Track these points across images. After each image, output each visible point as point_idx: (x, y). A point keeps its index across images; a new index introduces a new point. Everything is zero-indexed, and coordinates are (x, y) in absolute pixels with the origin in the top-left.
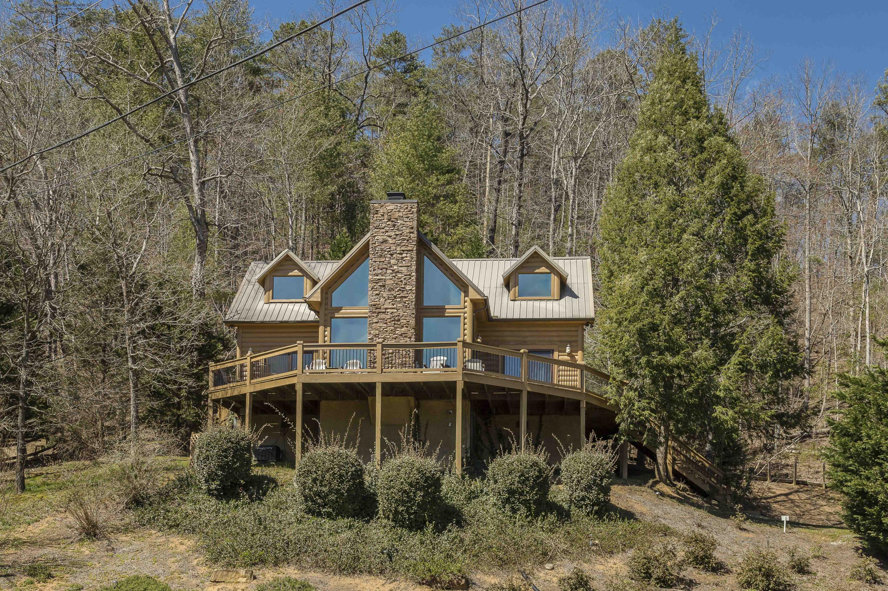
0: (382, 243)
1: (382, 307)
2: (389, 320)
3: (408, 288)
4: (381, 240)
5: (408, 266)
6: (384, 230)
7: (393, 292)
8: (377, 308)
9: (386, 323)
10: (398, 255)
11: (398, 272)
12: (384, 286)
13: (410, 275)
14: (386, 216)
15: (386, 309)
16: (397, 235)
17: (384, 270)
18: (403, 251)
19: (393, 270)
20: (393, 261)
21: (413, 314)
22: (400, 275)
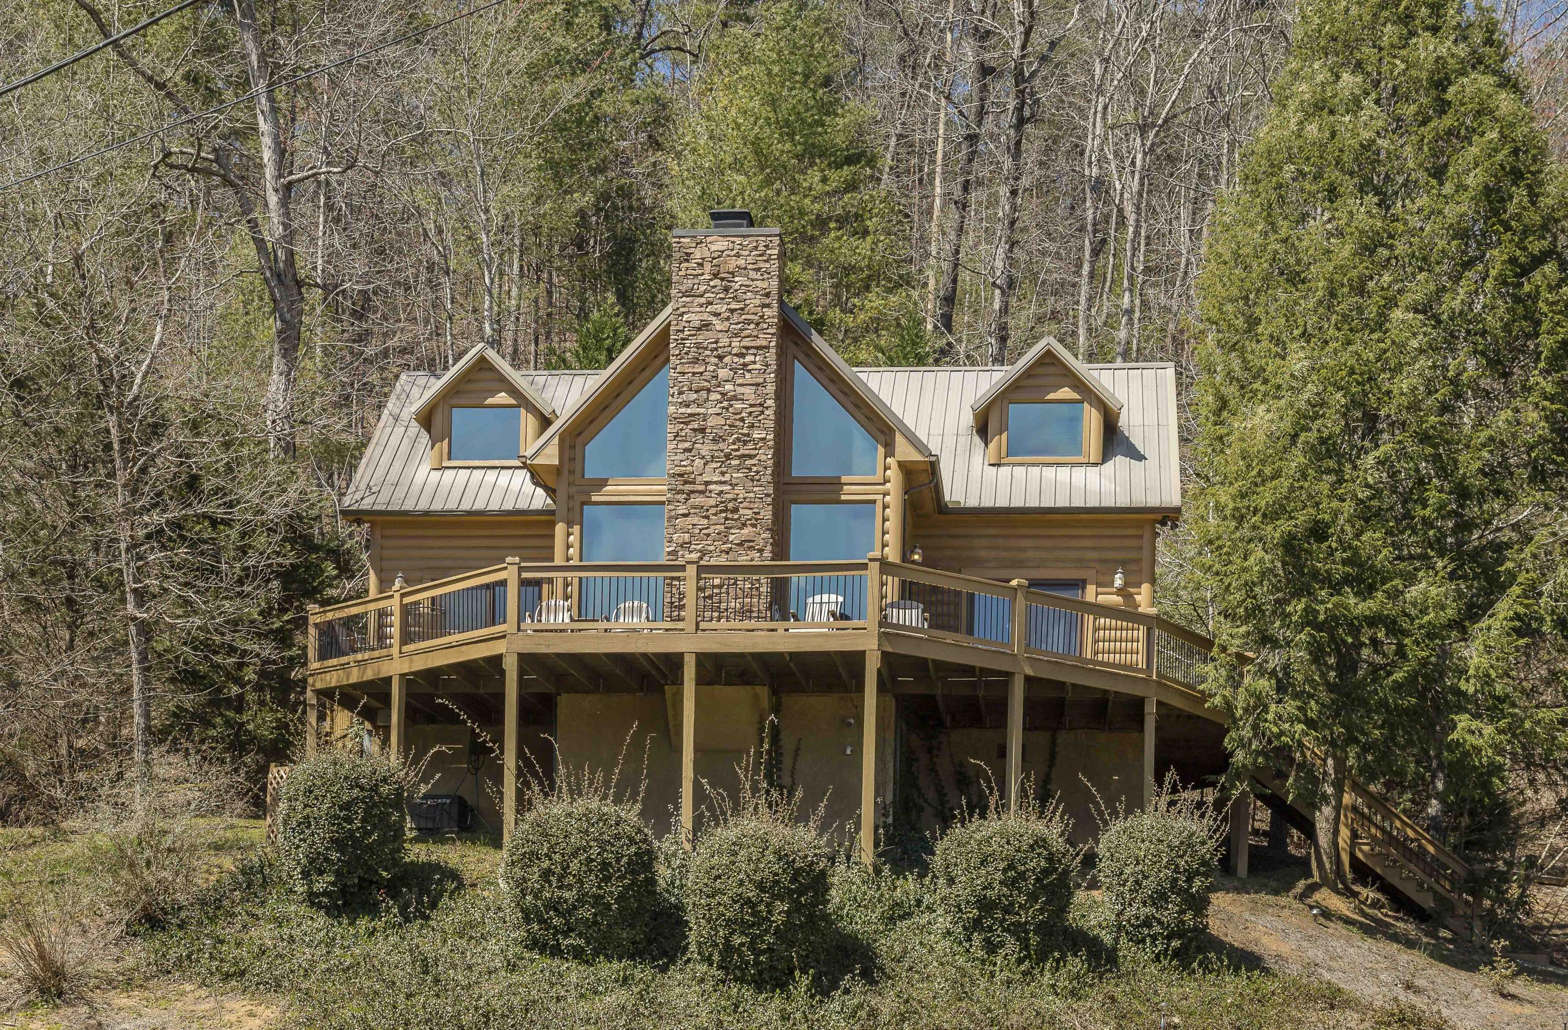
0: (699, 329)
1: (699, 479)
2: (713, 511)
3: (756, 435)
4: (697, 324)
5: (757, 385)
6: (703, 300)
7: (722, 445)
8: (686, 482)
9: (707, 517)
10: (736, 359)
11: (734, 398)
12: (702, 430)
13: (761, 405)
14: (708, 267)
15: (707, 483)
16: (732, 311)
17: (704, 394)
18: (747, 348)
19: (723, 394)
20: (723, 373)
21: (767, 495)
22: (738, 405)
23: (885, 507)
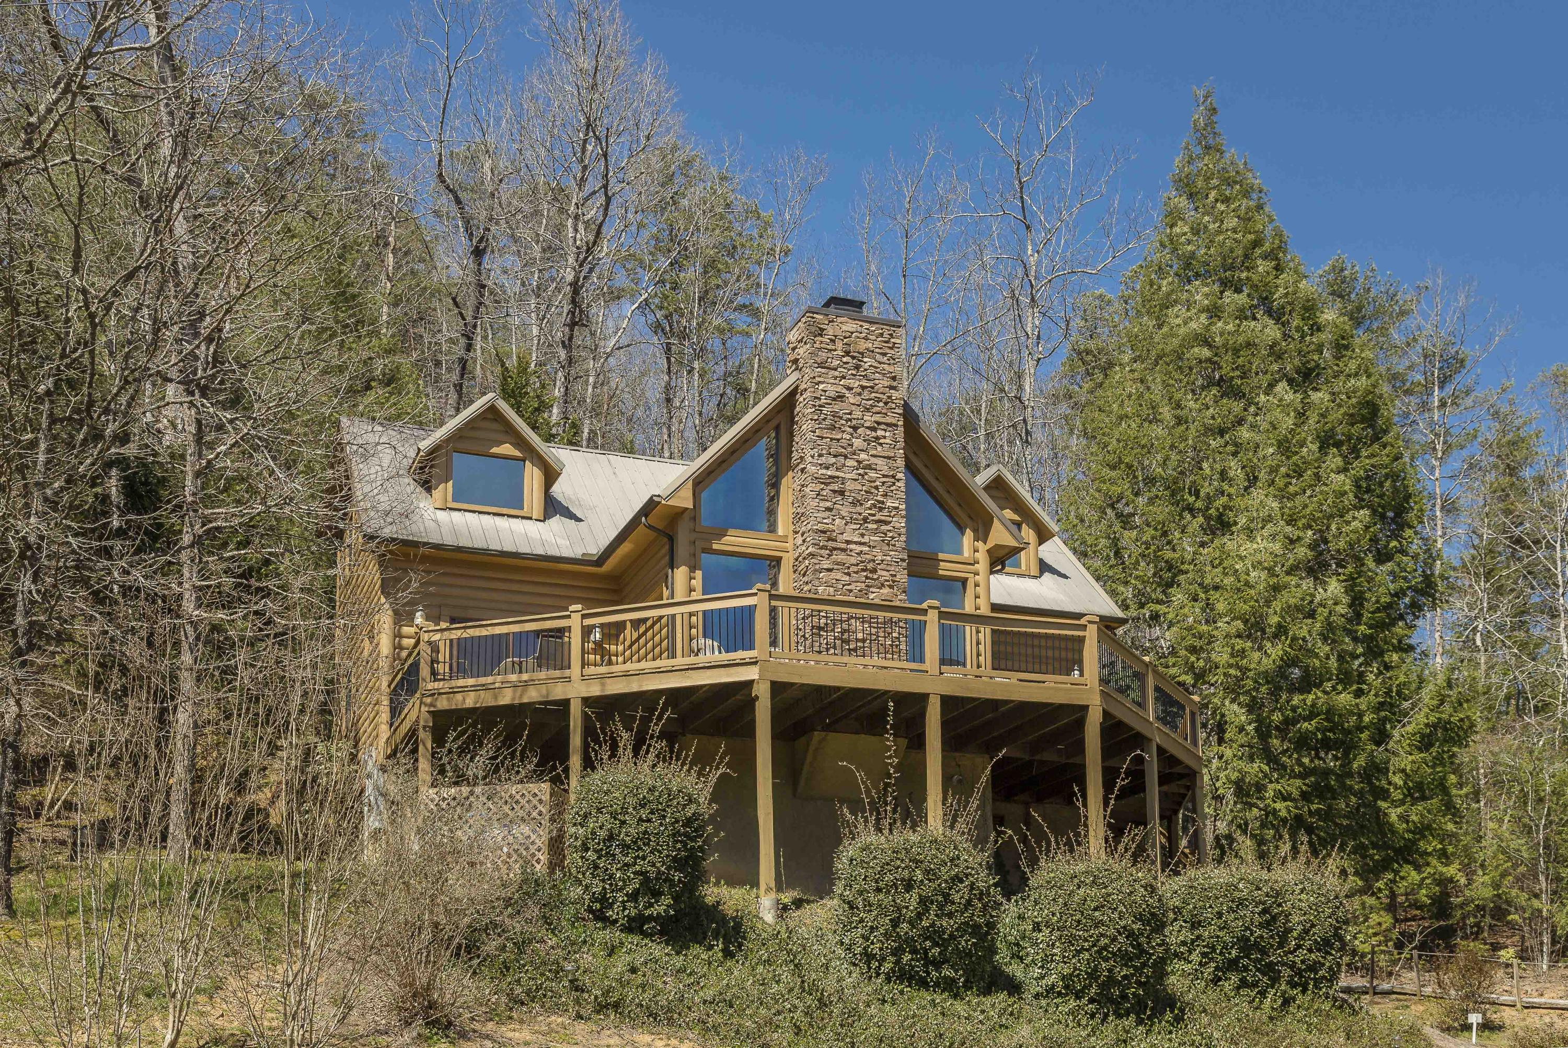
0: (834, 399)
1: (840, 537)
2: (855, 569)
3: (889, 503)
4: (832, 394)
5: (889, 458)
6: (836, 373)
7: (859, 509)
8: (829, 539)
9: (848, 574)
10: (868, 432)
11: (869, 467)
12: (842, 493)
13: (893, 477)
14: (839, 345)
15: (848, 542)
16: (863, 388)
17: (841, 459)
18: (879, 423)
19: (859, 462)
20: (858, 443)
21: (903, 560)
22: (873, 474)
23: (977, 585)
